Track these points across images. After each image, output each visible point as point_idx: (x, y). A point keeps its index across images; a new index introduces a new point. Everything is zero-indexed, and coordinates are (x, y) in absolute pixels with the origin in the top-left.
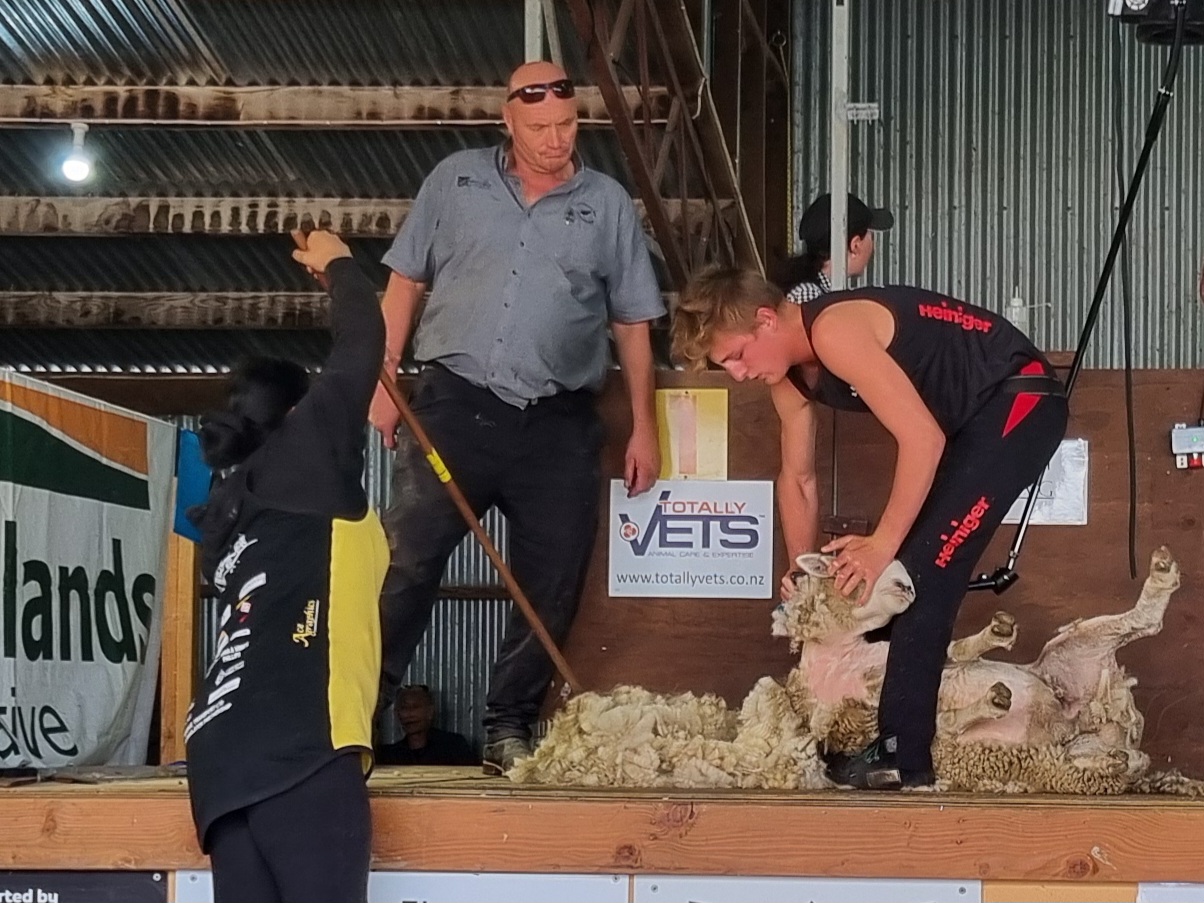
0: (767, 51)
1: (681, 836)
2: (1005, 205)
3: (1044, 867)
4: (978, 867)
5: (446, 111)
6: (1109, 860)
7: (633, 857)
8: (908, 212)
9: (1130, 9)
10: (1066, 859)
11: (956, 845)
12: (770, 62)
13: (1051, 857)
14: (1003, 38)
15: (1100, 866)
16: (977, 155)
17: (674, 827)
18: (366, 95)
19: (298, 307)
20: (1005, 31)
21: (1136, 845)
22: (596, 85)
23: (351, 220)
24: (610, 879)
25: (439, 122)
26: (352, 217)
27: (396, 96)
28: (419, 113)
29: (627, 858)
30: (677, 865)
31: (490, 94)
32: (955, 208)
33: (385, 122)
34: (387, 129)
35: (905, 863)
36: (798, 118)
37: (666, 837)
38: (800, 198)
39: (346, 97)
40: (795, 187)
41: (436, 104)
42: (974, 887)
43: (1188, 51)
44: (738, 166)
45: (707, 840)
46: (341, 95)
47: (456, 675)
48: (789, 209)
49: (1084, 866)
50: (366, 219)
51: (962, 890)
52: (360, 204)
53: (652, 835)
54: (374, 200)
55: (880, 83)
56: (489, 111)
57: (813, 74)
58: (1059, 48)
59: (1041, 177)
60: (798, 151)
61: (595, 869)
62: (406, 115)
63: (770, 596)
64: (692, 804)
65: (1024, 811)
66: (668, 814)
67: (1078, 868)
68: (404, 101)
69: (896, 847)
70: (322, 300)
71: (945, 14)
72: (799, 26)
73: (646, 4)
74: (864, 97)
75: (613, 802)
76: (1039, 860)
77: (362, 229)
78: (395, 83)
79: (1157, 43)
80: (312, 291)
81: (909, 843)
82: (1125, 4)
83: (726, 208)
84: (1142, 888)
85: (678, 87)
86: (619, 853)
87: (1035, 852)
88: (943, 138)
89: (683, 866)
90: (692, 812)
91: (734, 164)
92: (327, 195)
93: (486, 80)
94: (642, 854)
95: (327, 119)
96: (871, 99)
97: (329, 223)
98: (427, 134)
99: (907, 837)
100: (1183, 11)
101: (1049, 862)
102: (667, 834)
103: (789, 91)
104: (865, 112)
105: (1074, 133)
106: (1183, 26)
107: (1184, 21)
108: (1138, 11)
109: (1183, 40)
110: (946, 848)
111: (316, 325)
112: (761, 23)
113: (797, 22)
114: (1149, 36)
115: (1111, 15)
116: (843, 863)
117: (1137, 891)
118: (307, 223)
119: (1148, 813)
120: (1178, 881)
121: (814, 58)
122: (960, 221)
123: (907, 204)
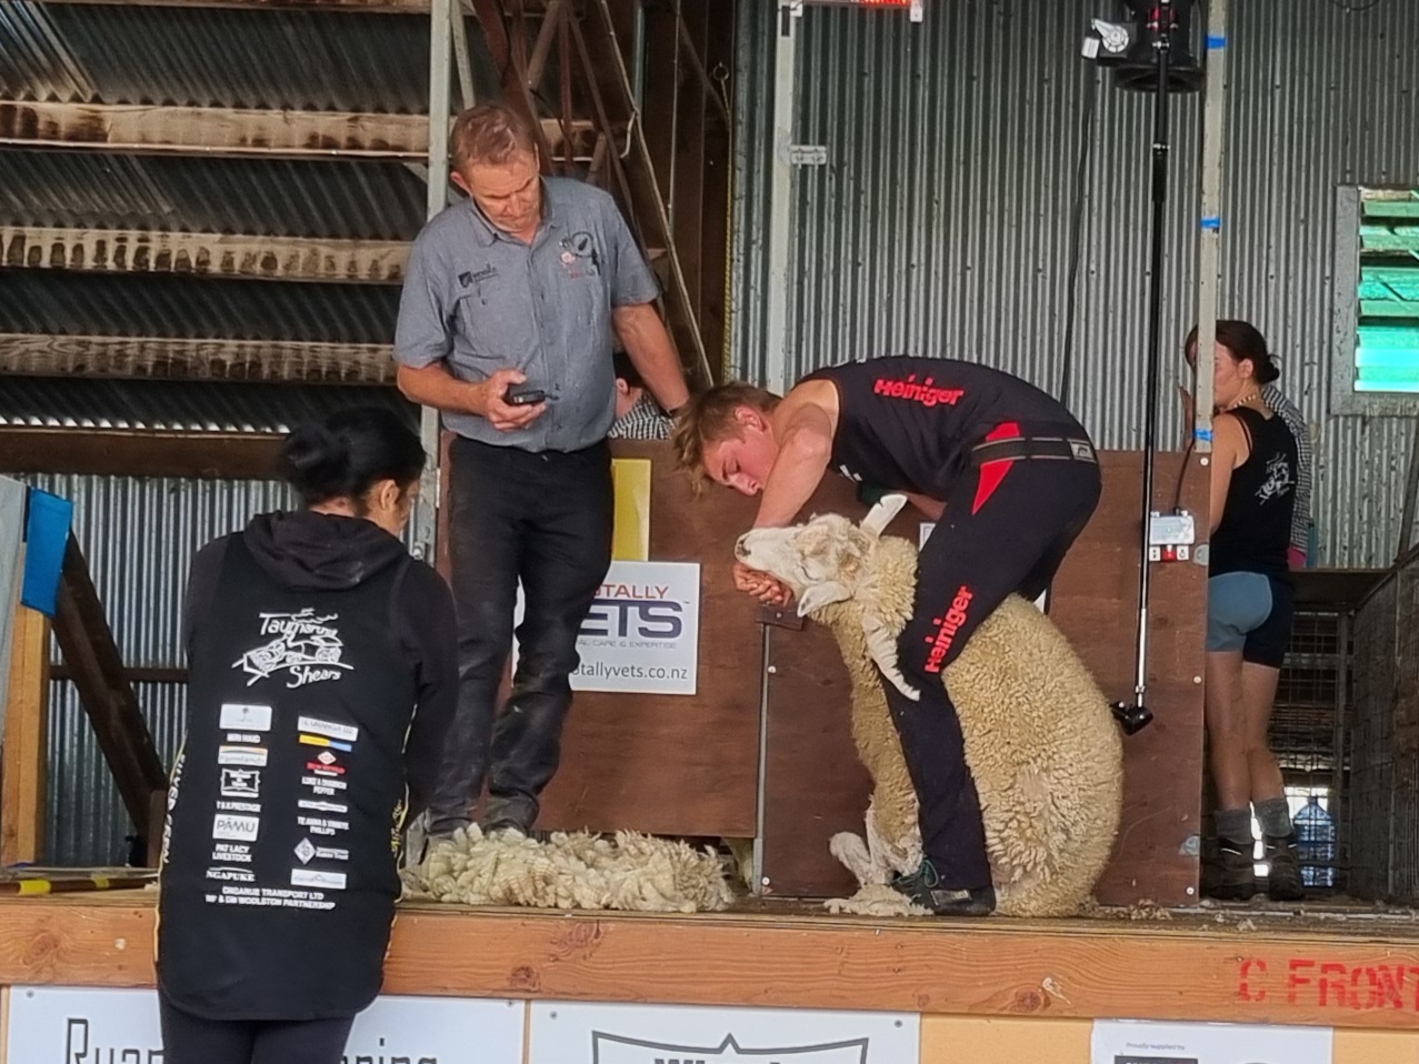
0: (707, 85)
1: (584, 958)
2: (969, 264)
3: (990, 1000)
4: (916, 998)
5: (343, 140)
6: (1063, 993)
7: (529, 980)
8: (860, 269)
9: (1108, 51)
10: (1015, 991)
11: (893, 973)
12: (710, 99)
13: (997, 989)
14: (970, 78)
15: (1052, 999)
16: (939, 209)
17: (578, 947)
18: (252, 119)
19: (171, 355)
20: (972, 71)
21: (1093, 977)
23: (232, 259)
24: (503, 1004)
25: (334, 152)
26: (233, 255)
27: (286, 120)
28: (312, 141)
29: (525, 981)
30: (580, 990)
31: (392, 122)
32: (913, 266)
33: (273, 151)
34: (275, 158)
35: (835, 992)
36: (741, 161)
37: (569, 958)
38: (741, 251)
39: (229, 121)
40: (735, 237)
41: (332, 133)
42: (912, 1021)
43: (1176, 99)
44: (670, 212)
45: (613, 963)
46: (223, 118)
48: (728, 262)
49: (1035, 999)
50: (250, 259)
51: (898, 1024)
52: (240, 242)
53: (553, 955)
54: (260, 238)
55: (832, 124)
56: (390, 142)
57: (758, 111)
58: (1032, 93)
59: (1010, 235)
60: (741, 197)
61: (488, 992)
62: (297, 142)
63: (693, 692)
64: (598, 921)
65: (969, 936)
66: (571, 933)
67: (1028, 1001)
68: (294, 126)
69: (826, 974)
70: (199, 347)
71: (906, 51)
72: (743, 57)
73: (570, 28)
74: (814, 138)
75: (509, 918)
76: (987, 992)
77: (244, 270)
78: (286, 107)
79: (1140, 89)
80: (186, 337)
81: (840, 971)
82: (1101, 45)
83: (658, 258)
84: (1097, 1024)
85: (604, 122)
86: (514, 975)
87: (981, 983)
88: (902, 186)
89: (586, 991)
90: (598, 930)
91: (667, 209)
92: (206, 230)
93: (388, 105)
94: (541, 977)
95: (206, 145)
96: (822, 142)
97: (207, 262)
98: (321, 165)
99: (839, 963)
100: (1167, 55)
101: (996, 994)
102: (569, 955)
103: (730, 130)
104: (811, 155)
105: (1047, 186)
106: (1167, 71)
107: (1167, 65)
108: (1117, 53)
109: (1169, 87)
110: (882, 977)
111: (191, 376)
112: (700, 54)
113: (741, 53)
114: (1127, 81)
115: (1086, 58)
116: (766, 992)
117: (1092, 1027)
118: (183, 261)
119: (1107, 942)
120: (1138, 1018)
121: (759, 94)
122: (918, 281)
123: (860, 260)
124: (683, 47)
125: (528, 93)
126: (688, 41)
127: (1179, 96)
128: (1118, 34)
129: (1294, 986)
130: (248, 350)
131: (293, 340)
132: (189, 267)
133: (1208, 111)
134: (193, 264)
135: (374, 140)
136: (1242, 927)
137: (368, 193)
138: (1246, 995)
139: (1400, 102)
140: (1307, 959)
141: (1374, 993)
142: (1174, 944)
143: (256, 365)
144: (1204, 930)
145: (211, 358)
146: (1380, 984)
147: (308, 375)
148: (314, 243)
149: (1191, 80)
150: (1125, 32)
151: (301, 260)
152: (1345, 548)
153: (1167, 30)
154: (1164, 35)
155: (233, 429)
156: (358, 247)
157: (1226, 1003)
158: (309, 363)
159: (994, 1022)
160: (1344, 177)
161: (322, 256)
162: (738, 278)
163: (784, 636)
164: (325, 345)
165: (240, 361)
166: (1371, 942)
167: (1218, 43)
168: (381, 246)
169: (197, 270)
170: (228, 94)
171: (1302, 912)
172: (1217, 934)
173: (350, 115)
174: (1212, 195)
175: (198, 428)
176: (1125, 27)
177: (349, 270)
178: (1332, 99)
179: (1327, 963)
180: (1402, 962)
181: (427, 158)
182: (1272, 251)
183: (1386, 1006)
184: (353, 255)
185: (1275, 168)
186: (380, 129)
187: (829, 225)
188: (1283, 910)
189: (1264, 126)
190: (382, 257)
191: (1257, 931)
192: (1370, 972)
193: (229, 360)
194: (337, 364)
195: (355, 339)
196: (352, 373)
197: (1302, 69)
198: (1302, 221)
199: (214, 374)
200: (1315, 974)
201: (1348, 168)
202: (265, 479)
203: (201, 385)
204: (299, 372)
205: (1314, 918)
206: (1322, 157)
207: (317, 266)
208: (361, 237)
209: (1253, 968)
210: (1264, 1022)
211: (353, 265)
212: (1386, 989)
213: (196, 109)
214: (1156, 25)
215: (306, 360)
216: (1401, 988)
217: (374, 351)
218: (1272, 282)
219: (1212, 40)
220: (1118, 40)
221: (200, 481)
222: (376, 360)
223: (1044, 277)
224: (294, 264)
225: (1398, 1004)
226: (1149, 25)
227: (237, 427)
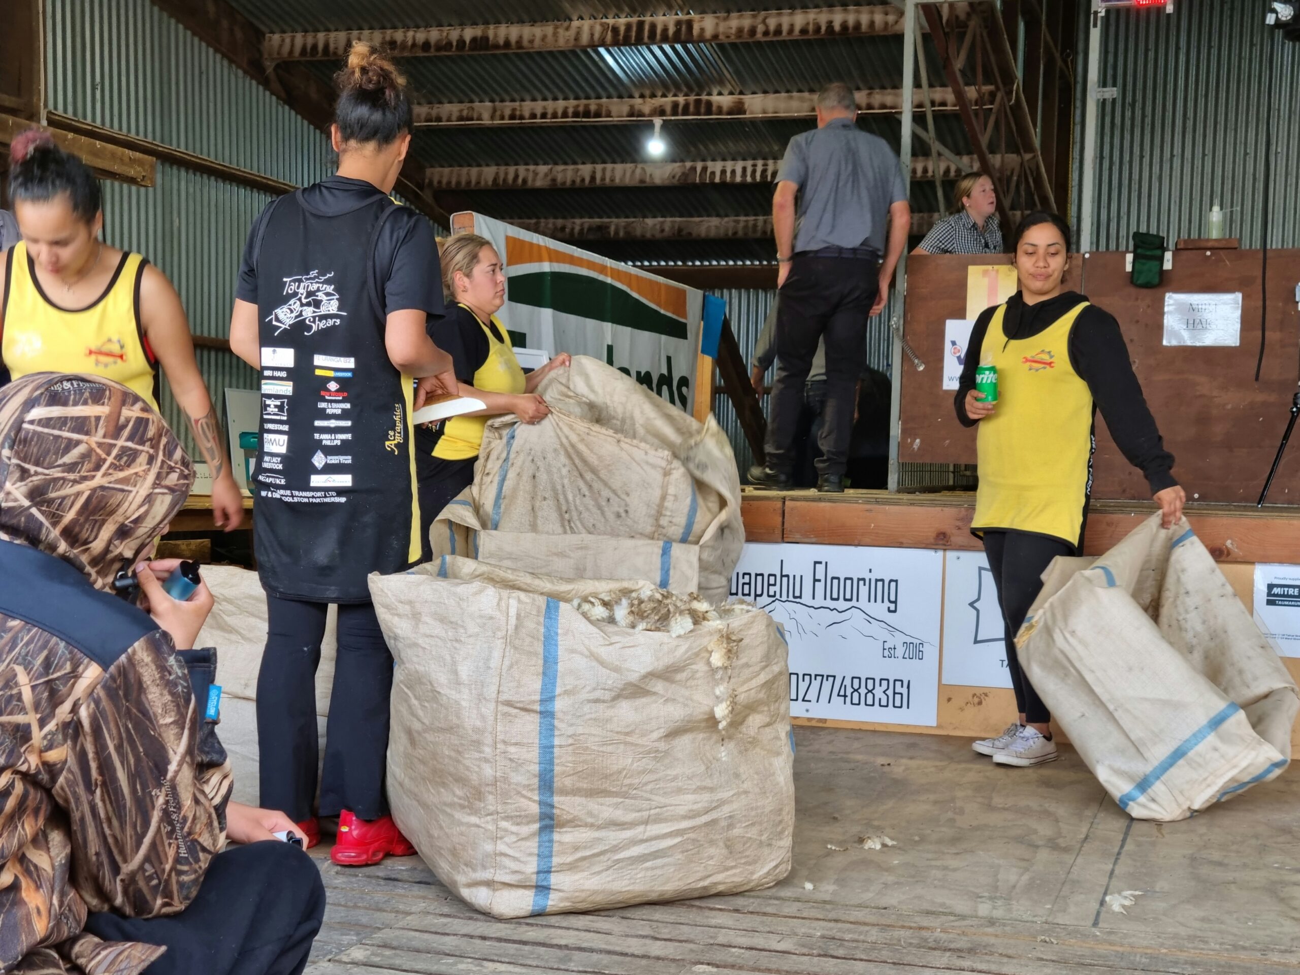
0: (1059, 63)
6: (1237, 548)
9: (1281, 20)
15: (1231, 552)
21: (1255, 540)
31: (888, 94)
36: (1078, 103)
39: (806, 99)
40: (1075, 146)
46: (802, 98)
49: (1221, 551)
56: (887, 105)
60: (1078, 123)
67: (1217, 553)
71: (1173, 35)
73: (982, 36)
82: (1277, 17)
84: (1257, 566)
85: (1001, 86)
93: (887, 86)
103: (1072, 88)
104: (1108, 93)
108: (1286, 21)
112: (1055, 46)
113: (1080, 44)
114: (1292, 36)
117: (1255, 568)
120: (1281, 562)
122: (1177, 164)
123: (1144, 154)
124: (1046, 42)
125: (958, 73)
126: (1049, 38)
128: (1287, 10)
135: (879, 105)
162: (1077, 168)
170: (805, 85)
173: (869, 92)
186: (881, 99)
187: (1127, 136)
213: (790, 94)
220: (1287, 13)
223: (1250, 158)
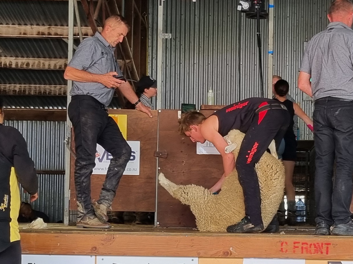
0: (141, 18)
1: (110, 244)
2: (209, 63)
3: (216, 253)
4: (197, 253)
5: (46, 33)
6: (235, 251)
7: (96, 250)
8: (181, 64)
9: (244, 9)
10: (223, 251)
11: (191, 247)
12: (142, 22)
13: (218, 250)
14: (209, 15)
15: (232, 253)
16: (201, 49)
17: (108, 241)
18: (23, 28)
19: (2, 89)
20: (210, 13)
21: (243, 247)
22: (90, 27)
23: (18, 64)
24: (89, 257)
25: (44, 36)
26: (18, 63)
27: (31, 28)
28: (39, 33)
29: (95, 250)
30: (109, 253)
31: (59, 28)
32: (195, 64)
33: (28, 36)
34: (29, 38)
35: (176, 252)
36: (150, 37)
38: (151, 60)
39: (17, 28)
40: (149, 57)
41: (43, 31)
42: (196, 259)
43: (262, 21)
44: (132, 50)
45: (118, 245)
46: (15, 28)
47: (48, 196)
48: (147, 63)
49: (228, 253)
50: (23, 64)
51: (193, 260)
52: (21, 59)
53: (102, 244)
54: (25, 58)
55: (174, 28)
56: (59, 33)
57: (154, 25)
58: (225, 19)
59: (220, 55)
60: (150, 46)
61: (85, 254)
62: (35, 34)
63: (139, 174)
65: (211, 237)
66: (107, 238)
67: (226, 254)
68: (34, 30)
69: (173, 248)
70: (10, 87)
71: (192, 9)
72: (150, 11)
73: (105, 4)
74: (169, 31)
75: (90, 234)
76: (215, 252)
77: (21, 67)
78: (32, 25)
79: (253, 19)
80: (6, 84)
81: (177, 246)
82: (242, 7)
83: (128, 63)
84: (244, 259)
86: (92, 249)
87: (214, 249)
88: (192, 43)
89: (111, 253)
90: (114, 237)
91: (131, 50)
92: (11, 57)
93: (58, 24)
94: (99, 249)
95: (11, 34)
96: (171, 33)
97: (11, 65)
98: (41, 40)
99: (177, 245)
100: (259, 10)
101: (218, 252)
102: (106, 243)
103: (147, 29)
104: (167, 36)
105: (229, 43)
106: (259, 13)
107: (259, 12)
108: (246, 9)
109: (260, 18)
110: (188, 248)
111: (8, 94)
112: (139, 10)
113: (150, 10)
114: (249, 16)
115: (238, 10)
116: (158, 252)
117: (243, 260)
118: (5, 64)
119: (246, 238)
120: (255, 258)
121: (154, 20)
122: (196, 67)
123: (181, 62)
124: (134, 8)
125: (94, 21)
126: (136, 6)
127: (263, 20)
128: (246, 5)
129: (295, 249)
130: (23, 87)
131: (34, 84)
132: (7, 66)
133: (269, 23)
134: (8, 65)
135: (54, 33)
136: (281, 233)
137: (53, 47)
138: (282, 251)
139: (319, 21)
140: (298, 241)
141: (315, 250)
142: (264, 238)
143: (24, 91)
144: (271, 234)
145: (13, 89)
146: (317, 248)
147: (38, 93)
148: (39, 59)
149: (265, 16)
150: (248, 4)
151: (36, 64)
152: (307, 134)
153: (259, 3)
154: (258, 5)
155: (19, 107)
156: (50, 60)
157: (278, 253)
158: (38, 90)
159: (217, 259)
160: (305, 40)
161: (42, 63)
162: (150, 67)
163: (162, 160)
164: (43, 86)
165: (20, 90)
166: (315, 237)
167: (272, 6)
168: (57, 60)
169: (9, 67)
170: (16, 21)
171: (297, 229)
172: (275, 235)
173: (49, 27)
174: (271, 45)
175: (10, 107)
176: (248, 3)
177: (49, 66)
178: (302, 19)
179: (303, 242)
180: (322, 242)
181: (68, 37)
182: (287, 58)
183: (319, 253)
184: (49, 63)
185: (288, 38)
186: (56, 30)
187: (173, 54)
188: (292, 228)
189: (285, 27)
190: (57, 63)
191: (285, 234)
192: (314, 245)
193: (17, 90)
194: (46, 90)
195: (50, 84)
196: (50, 93)
197: (294, 13)
198: (295, 51)
199: (13, 94)
200: (300, 245)
201: (307, 37)
202: (27, 120)
203: (10, 96)
204: (36, 93)
205: (300, 230)
206: (300, 35)
207: (40, 65)
208: (51, 58)
209: (284, 244)
210: (287, 258)
211: (49, 65)
212: (318, 249)
213: (8, 25)
214: (256, 2)
215: (38, 89)
216: (322, 249)
217: (55, 87)
218: (288, 67)
219: (271, 5)
220: (246, 6)
221: (10, 121)
222: (56, 89)
223: (229, 66)
224: (34, 65)
225: (322, 253)
226: (254, 2)
227: (20, 107)
